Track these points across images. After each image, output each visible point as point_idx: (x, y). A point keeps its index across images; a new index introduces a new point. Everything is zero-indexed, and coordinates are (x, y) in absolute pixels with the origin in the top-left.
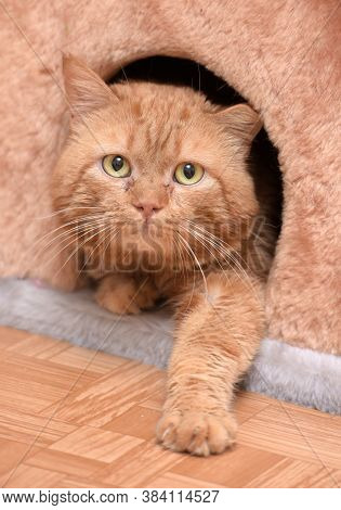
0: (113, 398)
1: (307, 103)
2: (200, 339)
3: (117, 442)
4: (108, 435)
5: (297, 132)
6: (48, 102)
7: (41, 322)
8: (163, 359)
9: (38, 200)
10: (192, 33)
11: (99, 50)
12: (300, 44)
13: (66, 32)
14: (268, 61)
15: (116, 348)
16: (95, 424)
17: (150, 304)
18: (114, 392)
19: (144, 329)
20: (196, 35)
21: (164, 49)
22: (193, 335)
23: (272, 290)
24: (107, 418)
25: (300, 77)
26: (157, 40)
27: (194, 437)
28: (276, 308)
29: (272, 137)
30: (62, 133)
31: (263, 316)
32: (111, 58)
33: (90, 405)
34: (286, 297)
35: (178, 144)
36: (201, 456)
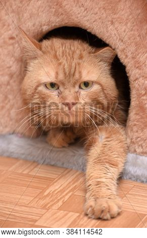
0: (62, 191)
1: (136, 44)
2: (99, 161)
3: (67, 217)
4: (62, 213)
5: (133, 58)
6: (14, 52)
7: (23, 154)
9: (15, 97)
10: (79, 16)
11: (35, 27)
12: (130, 17)
13: (19, 19)
14: (116, 26)
15: (59, 164)
16: (55, 207)
17: (73, 141)
18: (61, 188)
19: (71, 154)
20: (81, 16)
21: (66, 23)
22: (95, 159)
23: (129, 131)
24: (60, 203)
25: (132, 32)
26: (63, 20)
27: (102, 211)
28: (131, 139)
29: (122, 61)
30: (23, 66)
31: (126, 144)
32: (42, 30)
33: (51, 197)
34: (136, 134)
35: (80, 73)
36: (107, 220)
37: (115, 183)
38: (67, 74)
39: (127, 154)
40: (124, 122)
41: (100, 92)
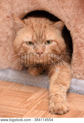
0: (37, 99)
1: (76, 19)
3: (39, 113)
4: (36, 111)
5: (74, 27)
6: (10, 25)
7: (15, 80)
8: (47, 86)
9: (10, 49)
10: (44, 4)
11: (21, 11)
12: (72, 5)
14: (65, 10)
15: (35, 85)
16: (33, 108)
17: (42, 72)
18: (36, 97)
19: (41, 79)
21: (37, 9)
22: (54, 82)
23: (72, 66)
24: (36, 106)
25: (73, 13)
26: (36, 7)
27: (59, 110)
28: (74, 71)
29: (68, 28)
30: (14, 32)
31: (71, 73)
32: (24, 12)
33: (31, 103)
34: (76, 68)
35: (45, 36)
36: (61, 114)
37: (65, 95)
38: (38, 36)
39: (71, 79)
40: (69, 61)
41: (56, 46)
